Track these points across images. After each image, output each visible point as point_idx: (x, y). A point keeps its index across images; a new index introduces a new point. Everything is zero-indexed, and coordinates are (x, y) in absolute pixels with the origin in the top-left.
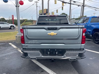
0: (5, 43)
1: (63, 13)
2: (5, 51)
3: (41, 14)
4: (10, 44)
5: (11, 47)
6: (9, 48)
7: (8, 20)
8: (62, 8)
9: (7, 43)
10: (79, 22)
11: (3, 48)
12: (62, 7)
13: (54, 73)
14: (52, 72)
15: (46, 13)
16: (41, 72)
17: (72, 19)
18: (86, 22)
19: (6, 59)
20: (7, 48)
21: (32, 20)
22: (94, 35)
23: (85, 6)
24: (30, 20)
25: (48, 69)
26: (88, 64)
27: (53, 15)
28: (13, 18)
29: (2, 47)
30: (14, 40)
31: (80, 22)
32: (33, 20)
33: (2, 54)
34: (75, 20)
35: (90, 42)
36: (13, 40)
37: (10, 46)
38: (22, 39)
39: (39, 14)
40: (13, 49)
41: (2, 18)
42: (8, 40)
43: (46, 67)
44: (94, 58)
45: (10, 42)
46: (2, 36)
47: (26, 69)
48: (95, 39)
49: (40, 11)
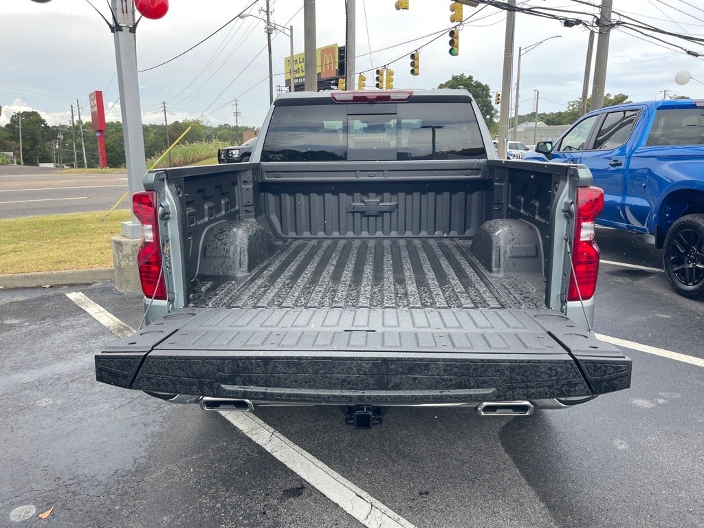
0: (37, 294)
1: (455, 78)
2: (37, 347)
3: (300, 87)
4: (74, 296)
5: (83, 320)
6: (67, 328)
7: (63, 127)
8: (452, 43)
9: (52, 292)
10: (566, 142)
11: (20, 325)
12: (452, 34)
13: (379, 504)
14: (364, 494)
15: (334, 75)
16: (282, 499)
17: (522, 119)
18: (616, 141)
19: (45, 402)
20: (48, 324)
21: (233, 124)
22: (675, 235)
23: (612, 26)
24: (226, 127)
25: (336, 475)
26: (617, 442)
27: (384, 91)
28: (99, 113)
29: (15, 321)
30: (103, 268)
31: (574, 140)
32: (246, 129)
33: (16, 369)
34: (541, 124)
35: (642, 283)
36: (97, 268)
37: (77, 310)
38: (149, 263)
39: (288, 83)
40: (95, 335)
41: (26, 114)
42: (63, 269)
43: (321, 464)
44: (661, 401)
45: (72, 286)
46: (22, 244)
47: (176, 479)
48: (679, 261)
49: (291, 61)
